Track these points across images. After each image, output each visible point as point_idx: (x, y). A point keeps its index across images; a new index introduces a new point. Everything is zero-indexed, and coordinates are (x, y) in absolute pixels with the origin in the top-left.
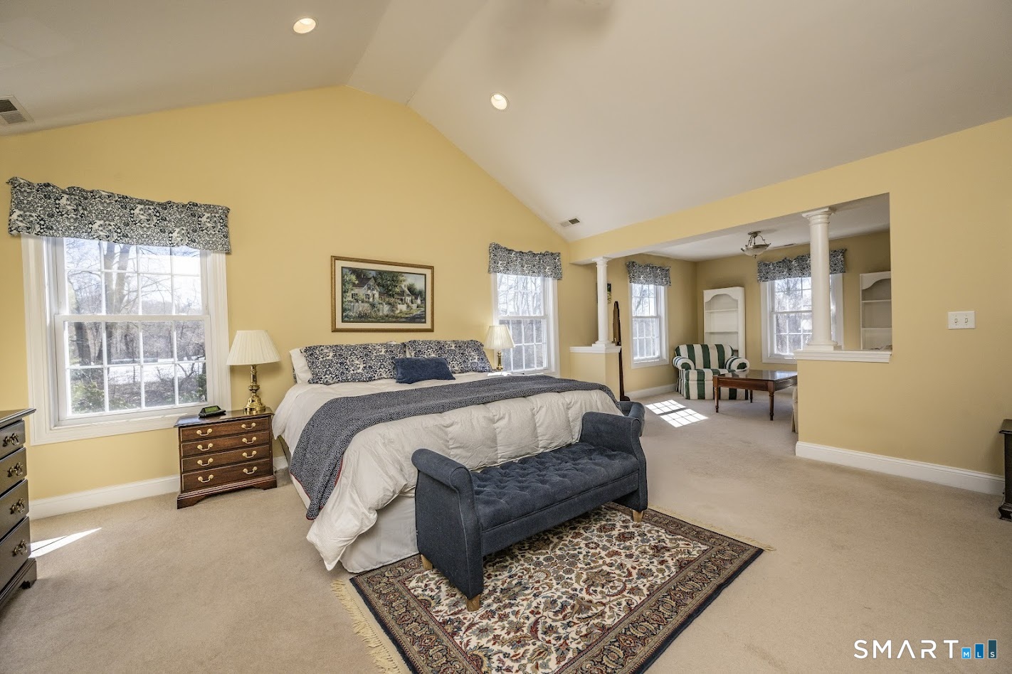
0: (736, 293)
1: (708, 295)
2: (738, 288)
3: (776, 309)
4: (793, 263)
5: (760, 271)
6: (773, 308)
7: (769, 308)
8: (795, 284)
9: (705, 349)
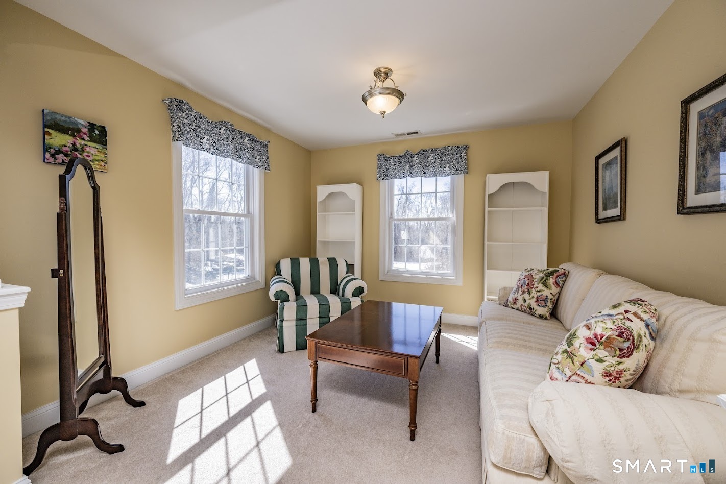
0: (352, 191)
1: (323, 191)
2: (355, 185)
3: (395, 216)
4: (415, 159)
5: (379, 167)
6: (392, 214)
7: (387, 215)
8: (414, 185)
9: (314, 264)
